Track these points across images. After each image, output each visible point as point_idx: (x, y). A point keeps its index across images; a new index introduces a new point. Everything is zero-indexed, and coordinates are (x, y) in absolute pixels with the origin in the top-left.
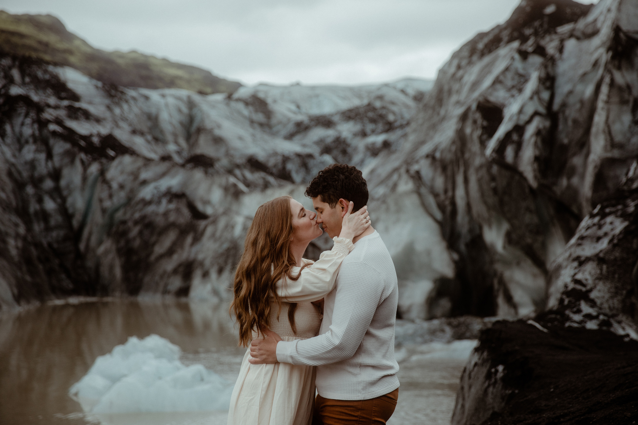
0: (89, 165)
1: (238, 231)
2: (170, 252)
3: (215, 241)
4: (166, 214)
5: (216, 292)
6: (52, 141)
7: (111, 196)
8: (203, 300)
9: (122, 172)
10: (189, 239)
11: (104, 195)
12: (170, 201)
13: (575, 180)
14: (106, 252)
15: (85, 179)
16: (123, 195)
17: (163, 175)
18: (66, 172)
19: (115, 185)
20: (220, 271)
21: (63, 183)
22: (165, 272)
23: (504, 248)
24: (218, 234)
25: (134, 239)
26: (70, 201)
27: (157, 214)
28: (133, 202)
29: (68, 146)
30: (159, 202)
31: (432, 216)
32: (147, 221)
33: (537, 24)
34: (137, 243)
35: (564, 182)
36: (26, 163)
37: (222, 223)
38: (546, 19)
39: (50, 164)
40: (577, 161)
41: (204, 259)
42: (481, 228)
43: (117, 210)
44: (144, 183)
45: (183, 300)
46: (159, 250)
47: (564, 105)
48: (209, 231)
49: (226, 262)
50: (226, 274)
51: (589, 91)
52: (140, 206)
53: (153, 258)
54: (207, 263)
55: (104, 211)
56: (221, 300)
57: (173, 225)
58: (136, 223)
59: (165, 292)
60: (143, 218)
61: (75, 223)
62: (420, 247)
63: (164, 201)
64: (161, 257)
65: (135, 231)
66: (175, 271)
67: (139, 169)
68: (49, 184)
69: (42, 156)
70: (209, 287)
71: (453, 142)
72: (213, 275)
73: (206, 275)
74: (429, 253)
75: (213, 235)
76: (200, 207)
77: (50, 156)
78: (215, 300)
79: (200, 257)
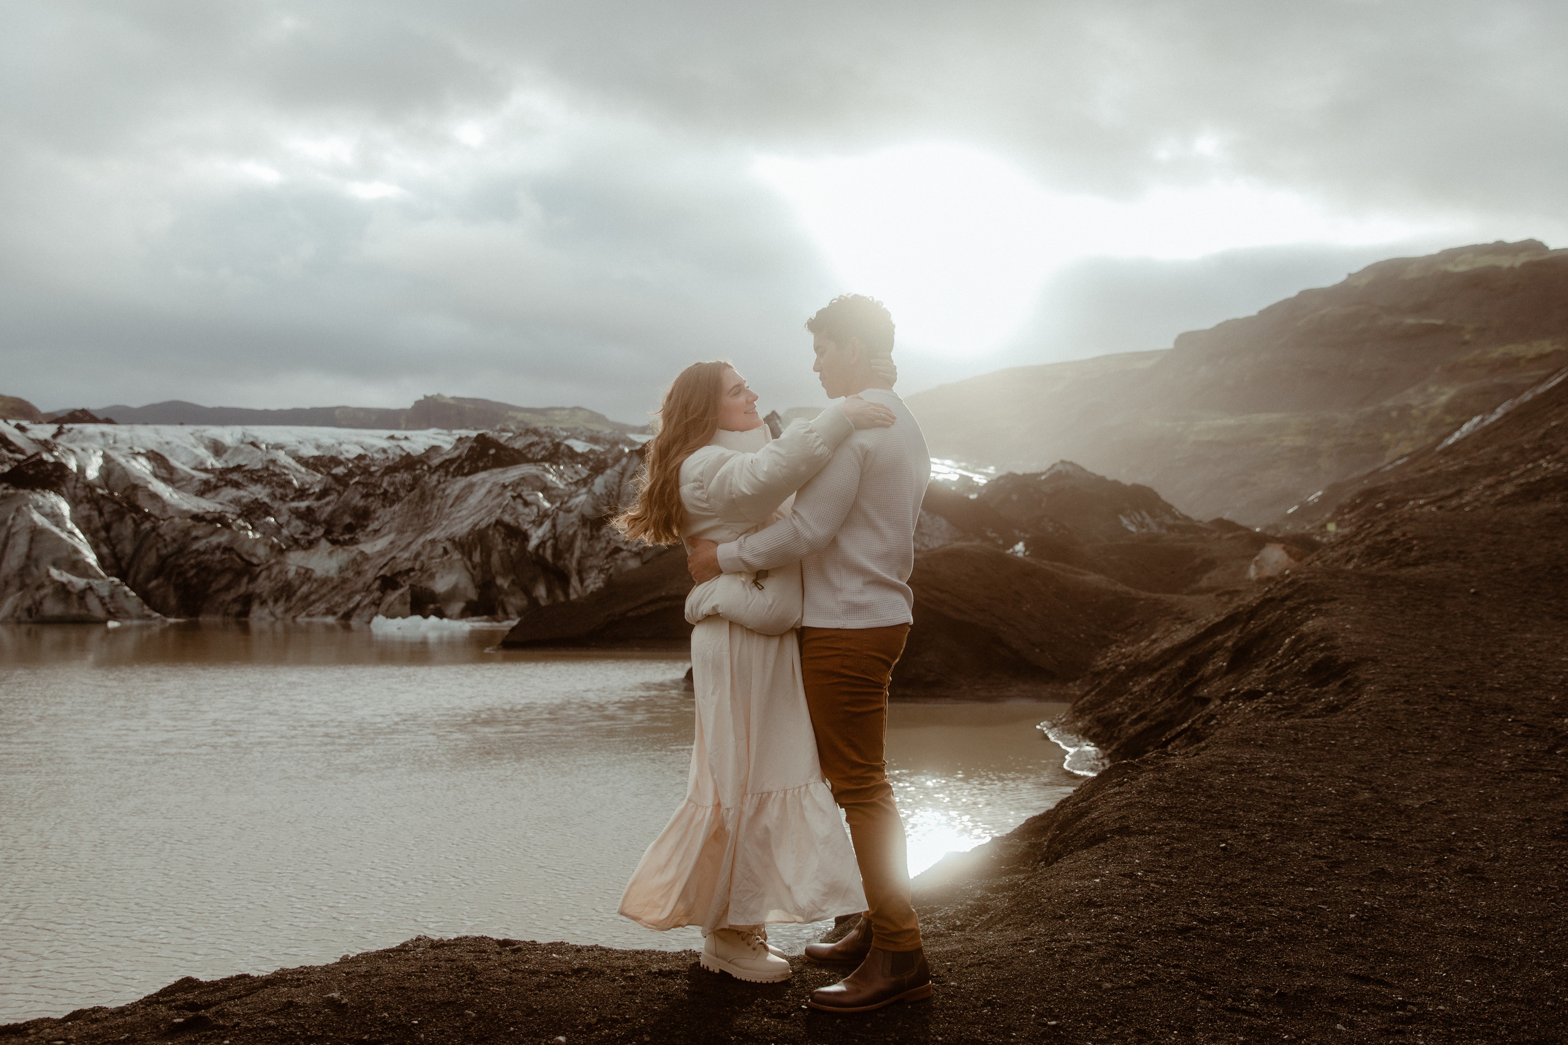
0: (142, 523)
1: (291, 574)
2: (228, 588)
3: (271, 581)
4: (221, 561)
5: (272, 614)
6: (102, 502)
7: (166, 546)
8: (261, 619)
9: (174, 530)
10: (245, 580)
11: (160, 545)
12: (223, 553)
13: (567, 562)
14: (158, 587)
15: (136, 532)
16: (175, 545)
17: (212, 534)
18: (115, 526)
19: (168, 538)
20: (276, 601)
21: (112, 534)
22: (224, 601)
23: (509, 587)
24: (273, 576)
25: (192, 578)
26: (119, 548)
27: (213, 561)
28: (186, 552)
29: (116, 507)
30: (213, 553)
31: (468, 570)
32: (203, 566)
33: (485, 460)
34: (195, 581)
35: (562, 562)
36: (83, 517)
37: (276, 570)
38: (491, 458)
39: (102, 519)
40: (567, 556)
41: (262, 592)
42: (494, 578)
43: (171, 556)
44: (196, 538)
45: (243, 619)
46: (215, 586)
47: (560, 535)
48: (264, 574)
49: (281, 595)
50: (281, 603)
51: (571, 532)
52: (195, 554)
53: (211, 591)
54: (265, 595)
55: (159, 557)
56: (277, 619)
57: (229, 569)
58: (192, 567)
59: (226, 614)
60: (199, 564)
61: (124, 564)
62: (461, 586)
63: (218, 553)
64: (219, 590)
65: (192, 573)
66: (235, 601)
67: (189, 528)
68: (103, 534)
69: (95, 513)
70: (267, 611)
71: (469, 534)
72: (270, 603)
73: (263, 603)
74: (466, 589)
75: (268, 577)
76: (246, 557)
77: (101, 514)
78: (272, 619)
79: (258, 591)
